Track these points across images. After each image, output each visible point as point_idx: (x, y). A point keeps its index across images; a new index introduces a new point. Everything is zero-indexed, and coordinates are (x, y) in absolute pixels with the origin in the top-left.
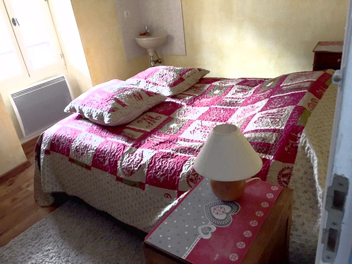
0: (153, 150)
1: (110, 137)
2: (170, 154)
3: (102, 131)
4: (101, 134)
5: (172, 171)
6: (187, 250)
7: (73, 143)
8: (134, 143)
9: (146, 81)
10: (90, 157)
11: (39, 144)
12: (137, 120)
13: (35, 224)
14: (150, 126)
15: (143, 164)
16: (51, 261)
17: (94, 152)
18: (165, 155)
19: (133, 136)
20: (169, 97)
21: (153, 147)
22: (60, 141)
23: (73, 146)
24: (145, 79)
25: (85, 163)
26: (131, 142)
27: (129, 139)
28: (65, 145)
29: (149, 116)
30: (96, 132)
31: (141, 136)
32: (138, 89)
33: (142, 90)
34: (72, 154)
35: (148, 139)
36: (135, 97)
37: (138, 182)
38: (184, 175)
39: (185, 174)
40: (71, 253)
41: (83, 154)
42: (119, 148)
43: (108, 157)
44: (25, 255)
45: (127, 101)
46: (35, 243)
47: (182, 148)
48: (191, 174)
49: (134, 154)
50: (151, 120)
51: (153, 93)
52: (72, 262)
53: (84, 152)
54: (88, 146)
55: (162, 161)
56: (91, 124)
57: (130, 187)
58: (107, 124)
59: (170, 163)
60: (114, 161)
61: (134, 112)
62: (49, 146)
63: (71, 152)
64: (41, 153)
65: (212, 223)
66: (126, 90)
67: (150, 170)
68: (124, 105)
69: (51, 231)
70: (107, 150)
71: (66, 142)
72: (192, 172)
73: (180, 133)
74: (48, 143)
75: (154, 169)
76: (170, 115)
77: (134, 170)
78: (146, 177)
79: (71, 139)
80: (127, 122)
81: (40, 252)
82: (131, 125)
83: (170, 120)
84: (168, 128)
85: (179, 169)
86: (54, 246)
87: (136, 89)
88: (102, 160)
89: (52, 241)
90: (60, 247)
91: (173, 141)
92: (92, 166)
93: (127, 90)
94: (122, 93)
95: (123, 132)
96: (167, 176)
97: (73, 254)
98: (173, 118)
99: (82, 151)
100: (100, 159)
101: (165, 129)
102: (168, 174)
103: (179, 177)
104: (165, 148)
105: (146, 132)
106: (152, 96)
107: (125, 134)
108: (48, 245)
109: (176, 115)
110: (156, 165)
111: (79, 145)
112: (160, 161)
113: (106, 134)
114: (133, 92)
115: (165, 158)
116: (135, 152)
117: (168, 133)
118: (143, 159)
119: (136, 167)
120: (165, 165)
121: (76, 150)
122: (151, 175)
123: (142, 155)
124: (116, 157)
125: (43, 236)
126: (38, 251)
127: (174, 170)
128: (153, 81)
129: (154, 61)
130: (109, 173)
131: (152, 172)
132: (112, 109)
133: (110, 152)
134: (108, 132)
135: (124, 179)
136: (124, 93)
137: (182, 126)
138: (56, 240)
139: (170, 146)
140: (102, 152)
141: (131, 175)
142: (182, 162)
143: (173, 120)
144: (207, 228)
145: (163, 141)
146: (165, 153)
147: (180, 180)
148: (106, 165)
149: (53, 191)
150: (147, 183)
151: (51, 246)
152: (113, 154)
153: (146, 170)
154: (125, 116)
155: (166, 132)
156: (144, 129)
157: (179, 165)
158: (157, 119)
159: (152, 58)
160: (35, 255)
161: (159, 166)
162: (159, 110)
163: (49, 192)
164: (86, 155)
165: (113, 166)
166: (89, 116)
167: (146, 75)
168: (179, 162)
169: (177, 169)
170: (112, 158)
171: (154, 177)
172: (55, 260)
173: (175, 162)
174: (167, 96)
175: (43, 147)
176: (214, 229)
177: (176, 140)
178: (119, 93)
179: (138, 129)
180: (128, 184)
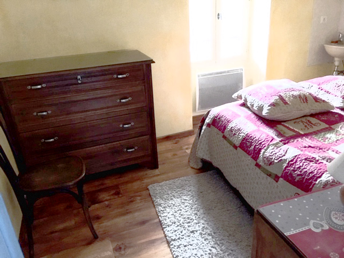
0: (299, 150)
1: (263, 128)
2: (315, 159)
3: (258, 120)
4: (256, 123)
5: (311, 174)
6: (292, 231)
7: (230, 123)
8: (283, 139)
9: (318, 87)
10: (240, 139)
11: (205, 118)
12: (295, 121)
13: (183, 178)
14: (305, 129)
15: (284, 159)
16: (185, 208)
17: (244, 136)
18: (309, 158)
19: (285, 133)
20: (338, 108)
21: (300, 148)
22: (221, 119)
23: (229, 126)
24: (318, 85)
25: (234, 142)
26: (280, 137)
27: (280, 134)
28: (223, 123)
29: (309, 121)
30: (252, 120)
31: (292, 135)
32: (306, 92)
33: (310, 94)
34: (226, 133)
35: (298, 140)
36: (300, 99)
37: (274, 174)
38: (321, 183)
39: (323, 181)
40: (201, 210)
41: (235, 135)
42: (267, 139)
43: (254, 143)
44: (169, 195)
45: (291, 100)
46: (179, 191)
47: (330, 158)
48: (329, 184)
49: (279, 149)
50: (308, 125)
51: (321, 100)
52: (199, 216)
53: (236, 133)
54: (241, 129)
55: (304, 162)
56: (250, 113)
57: (266, 176)
58: (264, 115)
59: (312, 167)
60: (259, 149)
61: (294, 112)
62: (212, 121)
63: (226, 130)
64: (205, 124)
65: (326, 222)
66: (293, 90)
67: (289, 166)
68: (286, 103)
69: (192, 187)
70: (255, 137)
71: (225, 121)
72: (331, 182)
73: (335, 144)
74: (212, 119)
75: (293, 167)
76: (331, 125)
77: (273, 161)
78: (283, 171)
79: (230, 120)
80: (284, 119)
81: (179, 198)
82: (286, 123)
83: (330, 130)
84: (324, 136)
85: (319, 174)
86: (190, 199)
87: (304, 92)
88: (249, 144)
89: (190, 195)
90: (194, 201)
91: (323, 149)
92: (239, 147)
93: (295, 91)
94: (288, 92)
95: (276, 127)
96: (304, 178)
97: (202, 211)
98: (334, 129)
99: (235, 132)
100: (247, 143)
101: (320, 136)
102: (305, 176)
103: (315, 182)
104: (312, 152)
105: (299, 133)
106: (319, 102)
107: (278, 129)
108: (186, 196)
109: (339, 128)
110: (297, 164)
111: (234, 127)
112: (301, 162)
113: (260, 124)
114: (300, 94)
115: (308, 161)
116: (281, 146)
117: (322, 141)
118: (286, 155)
119: (276, 160)
120: (306, 167)
121: (231, 130)
122: (289, 172)
123: (286, 151)
124: (261, 145)
125: (185, 188)
126: (179, 197)
127: (313, 174)
128: (326, 89)
129: (338, 71)
130: (252, 157)
131: (290, 169)
132: (274, 104)
133: (258, 140)
134: (263, 123)
135: (262, 167)
136: (290, 93)
137: (341, 139)
138: (193, 195)
139: (318, 152)
140: (251, 138)
141: (269, 165)
142: (324, 169)
143: (333, 131)
144: (319, 224)
145: (312, 146)
146: (310, 156)
147: (315, 186)
148: (251, 150)
149: (203, 157)
150: (282, 177)
151: (188, 198)
152: (260, 142)
153: (285, 165)
154: (283, 114)
155: (320, 139)
156: (298, 131)
157: (320, 171)
158: (316, 125)
159: (336, 67)
160: (176, 199)
161: (299, 166)
162: (321, 118)
163: (200, 157)
164: (237, 136)
165: (256, 153)
166: (251, 105)
167: (321, 82)
168: (320, 169)
169: (316, 174)
170: (258, 146)
171: (291, 174)
172: (188, 209)
173: (317, 168)
174: (336, 107)
175: (207, 121)
176: (326, 227)
177: (327, 149)
178: (285, 92)
179: (292, 128)
180: (264, 173)
